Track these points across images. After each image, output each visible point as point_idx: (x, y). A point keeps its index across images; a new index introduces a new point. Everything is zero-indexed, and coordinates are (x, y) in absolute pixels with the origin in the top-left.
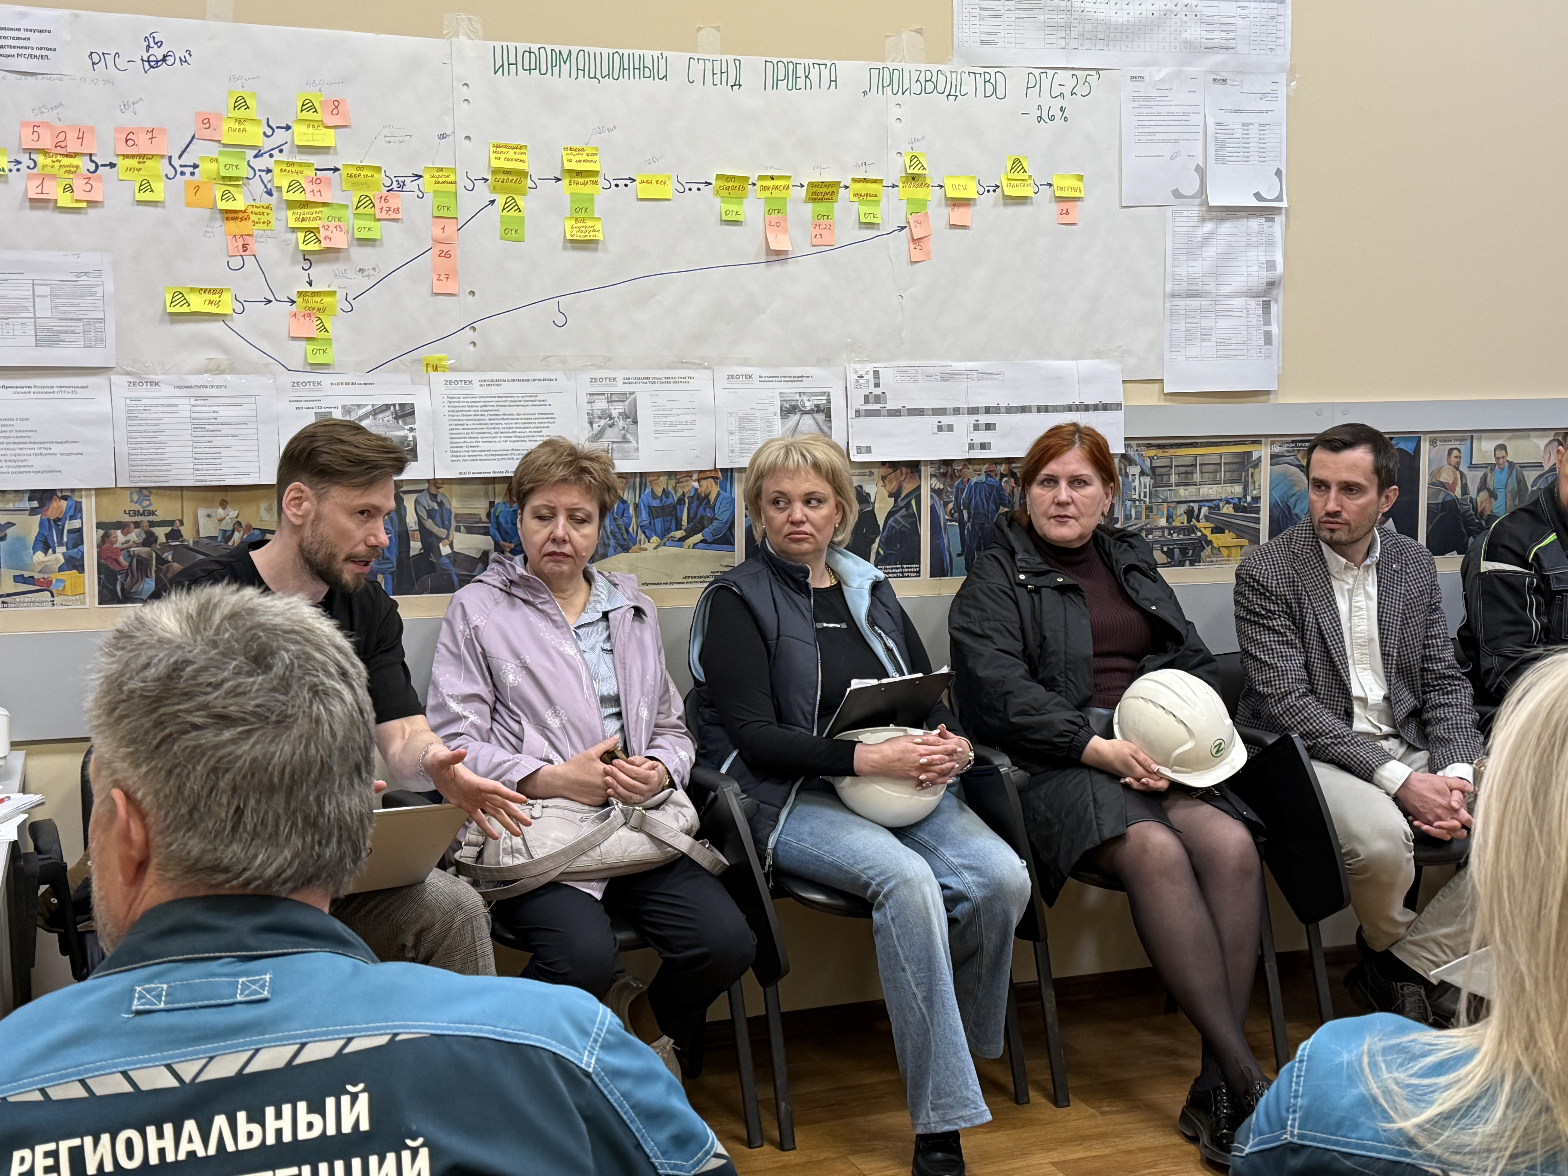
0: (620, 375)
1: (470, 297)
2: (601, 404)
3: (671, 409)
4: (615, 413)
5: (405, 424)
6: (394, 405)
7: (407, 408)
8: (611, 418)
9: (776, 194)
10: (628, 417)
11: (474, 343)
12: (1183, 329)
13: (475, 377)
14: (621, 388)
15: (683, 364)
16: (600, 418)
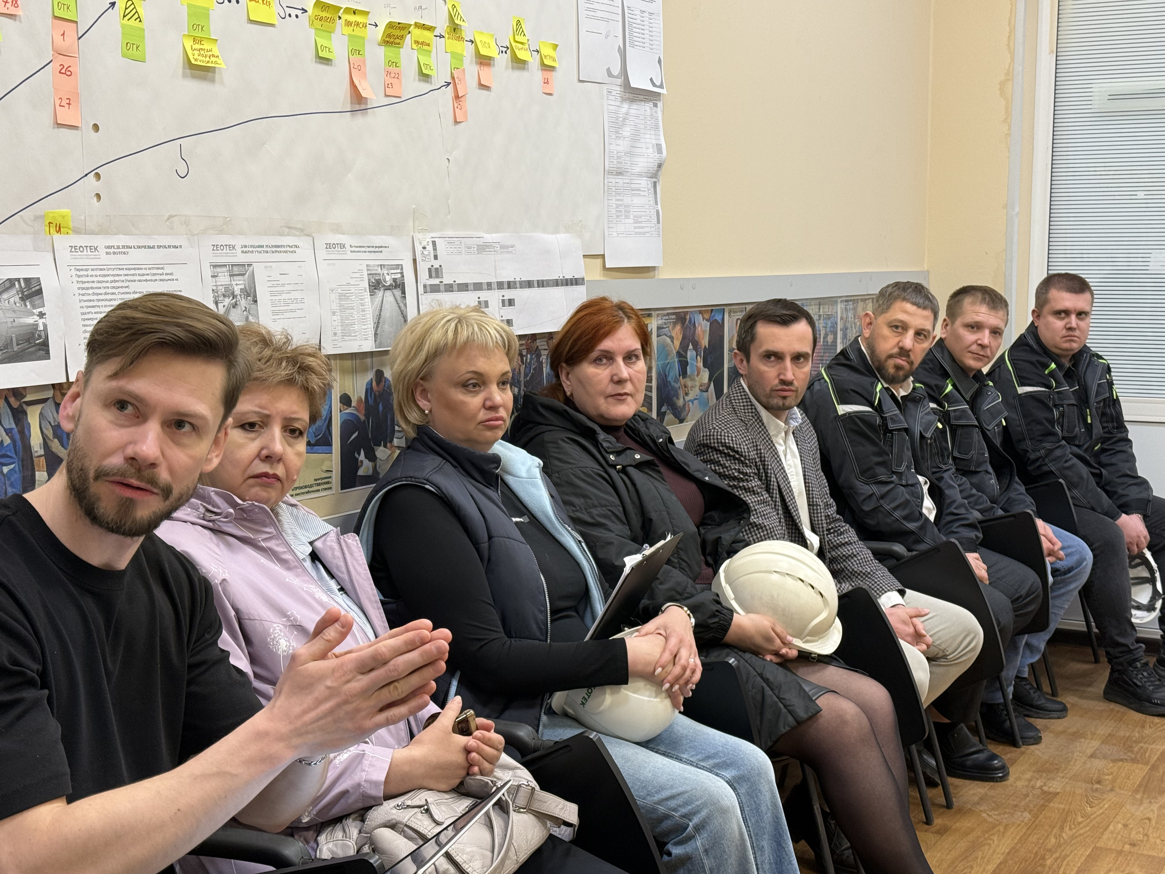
0: (238, 242)
1: (92, 132)
2: (224, 279)
3: (283, 285)
4: (237, 290)
5: (34, 307)
6: (18, 280)
7: (33, 283)
8: (234, 297)
9: (358, 32)
10: (248, 295)
11: (98, 196)
12: (614, 206)
13: (100, 241)
14: (241, 258)
15: (290, 229)
16: (224, 296)
